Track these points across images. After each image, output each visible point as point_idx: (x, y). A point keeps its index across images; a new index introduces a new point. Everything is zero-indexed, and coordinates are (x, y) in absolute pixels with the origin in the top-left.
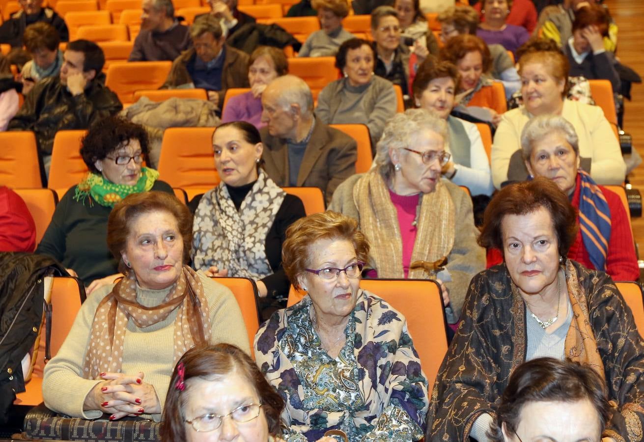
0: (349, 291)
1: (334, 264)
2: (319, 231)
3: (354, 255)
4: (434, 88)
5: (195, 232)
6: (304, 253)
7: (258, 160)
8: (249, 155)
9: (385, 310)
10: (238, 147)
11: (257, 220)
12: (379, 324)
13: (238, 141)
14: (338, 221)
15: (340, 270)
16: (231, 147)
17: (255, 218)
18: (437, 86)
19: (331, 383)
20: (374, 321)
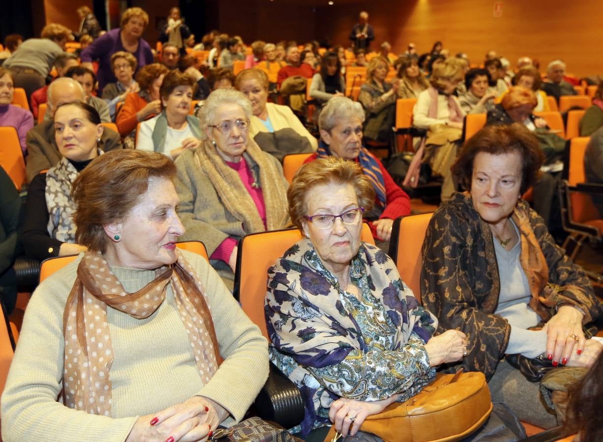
4: (179, 93)
5: (52, 209)
7: (99, 140)
8: (92, 133)
9: (375, 251)
10: (81, 125)
13: (80, 119)
15: (335, 217)
16: (75, 125)
18: (181, 91)
19: (372, 331)
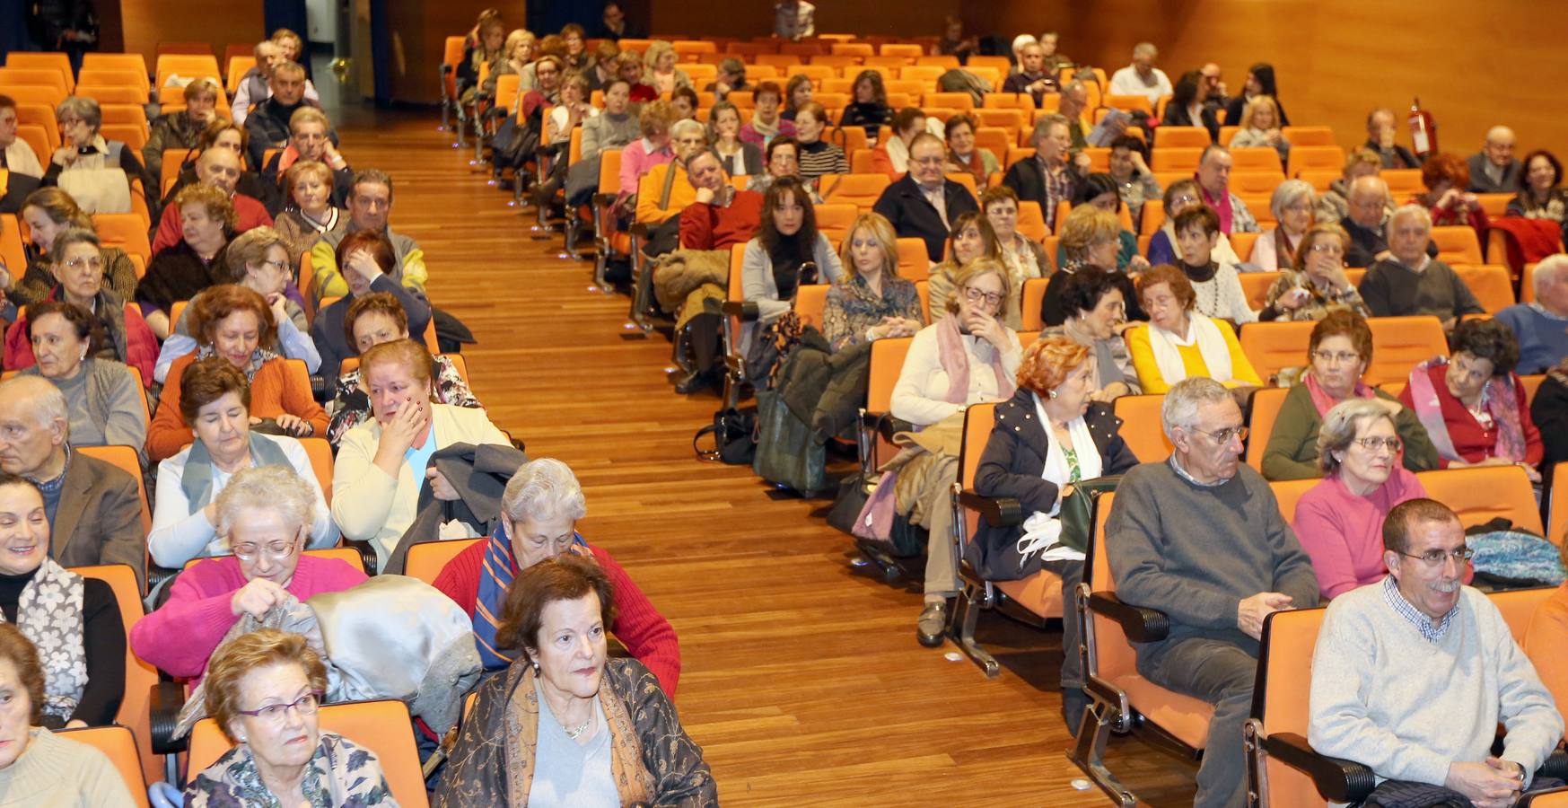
0: (303, 732)
1: (279, 699)
2: (251, 657)
3: (306, 682)
6: (233, 690)
9: (352, 751)
11: (55, 624)
12: (350, 770)
14: (277, 640)
15: (288, 707)
17: (51, 621)
20: (341, 768)
